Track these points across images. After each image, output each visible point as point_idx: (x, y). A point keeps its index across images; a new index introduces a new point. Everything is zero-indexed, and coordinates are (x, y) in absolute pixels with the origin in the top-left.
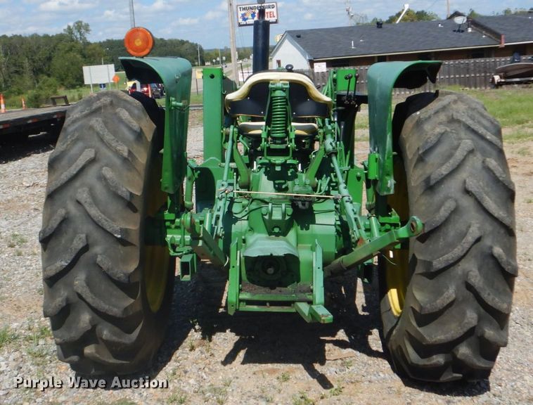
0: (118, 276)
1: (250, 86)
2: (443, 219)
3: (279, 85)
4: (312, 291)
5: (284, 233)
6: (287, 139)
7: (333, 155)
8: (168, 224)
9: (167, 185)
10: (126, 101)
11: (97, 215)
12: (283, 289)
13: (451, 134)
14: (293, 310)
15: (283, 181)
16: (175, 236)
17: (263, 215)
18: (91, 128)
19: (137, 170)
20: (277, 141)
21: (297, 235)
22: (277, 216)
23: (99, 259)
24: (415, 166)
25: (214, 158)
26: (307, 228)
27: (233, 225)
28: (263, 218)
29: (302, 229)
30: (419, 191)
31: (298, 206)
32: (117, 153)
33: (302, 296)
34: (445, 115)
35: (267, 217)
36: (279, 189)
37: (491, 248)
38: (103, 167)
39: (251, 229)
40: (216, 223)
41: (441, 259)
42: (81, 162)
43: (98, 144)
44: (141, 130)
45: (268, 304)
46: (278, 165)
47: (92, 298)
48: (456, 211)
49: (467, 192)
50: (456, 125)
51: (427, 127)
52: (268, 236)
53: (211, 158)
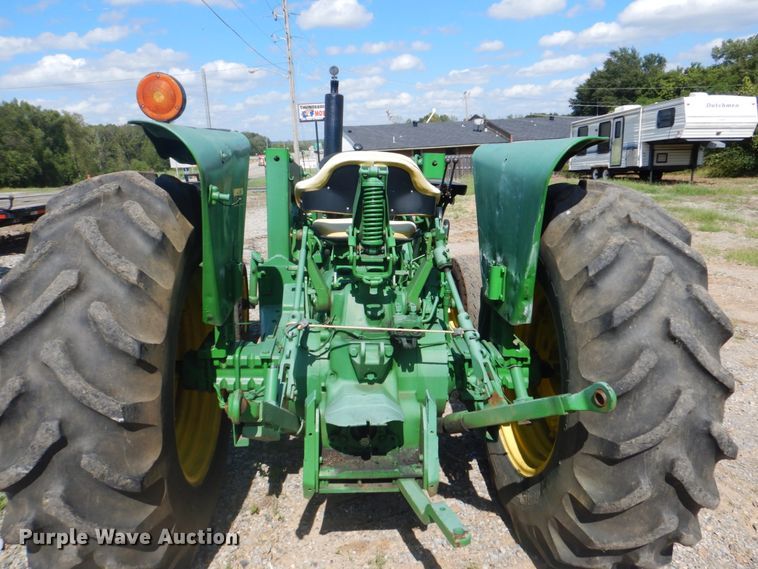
0: (120, 484)
1: (331, 171)
2: (637, 381)
3: (374, 169)
4: (422, 462)
5: (381, 381)
6: (384, 248)
7: (447, 269)
8: (216, 363)
9: (210, 315)
10: (143, 189)
11: (79, 387)
12: (379, 458)
13: (632, 247)
14: (396, 490)
15: (378, 306)
16: (227, 379)
17: (350, 356)
18: (77, 233)
19: (155, 303)
20: (371, 251)
21: (398, 380)
22: (373, 359)
23: (84, 461)
24: (578, 293)
25: (280, 256)
26: (411, 369)
27: (309, 367)
28: (352, 361)
29: (404, 370)
30: (589, 333)
31: (402, 344)
32: (118, 276)
33: (406, 469)
34: (614, 217)
35: (357, 360)
36: (373, 317)
37: (708, 424)
38: (92, 301)
39: (334, 373)
40: (284, 379)
41: (633, 441)
42: (51, 293)
43: (87, 261)
44: (164, 236)
45: (360, 482)
46: (374, 286)
47: (76, 522)
48: (658, 369)
49: (672, 338)
50: (635, 232)
51: (591, 235)
52: (357, 383)
53: (277, 256)
